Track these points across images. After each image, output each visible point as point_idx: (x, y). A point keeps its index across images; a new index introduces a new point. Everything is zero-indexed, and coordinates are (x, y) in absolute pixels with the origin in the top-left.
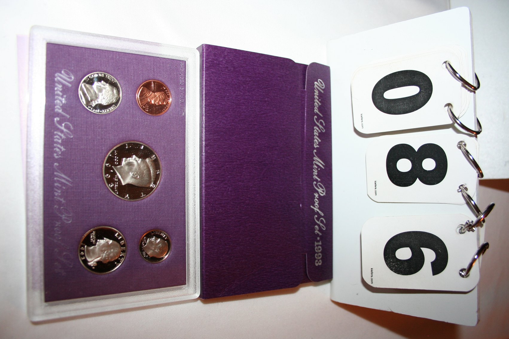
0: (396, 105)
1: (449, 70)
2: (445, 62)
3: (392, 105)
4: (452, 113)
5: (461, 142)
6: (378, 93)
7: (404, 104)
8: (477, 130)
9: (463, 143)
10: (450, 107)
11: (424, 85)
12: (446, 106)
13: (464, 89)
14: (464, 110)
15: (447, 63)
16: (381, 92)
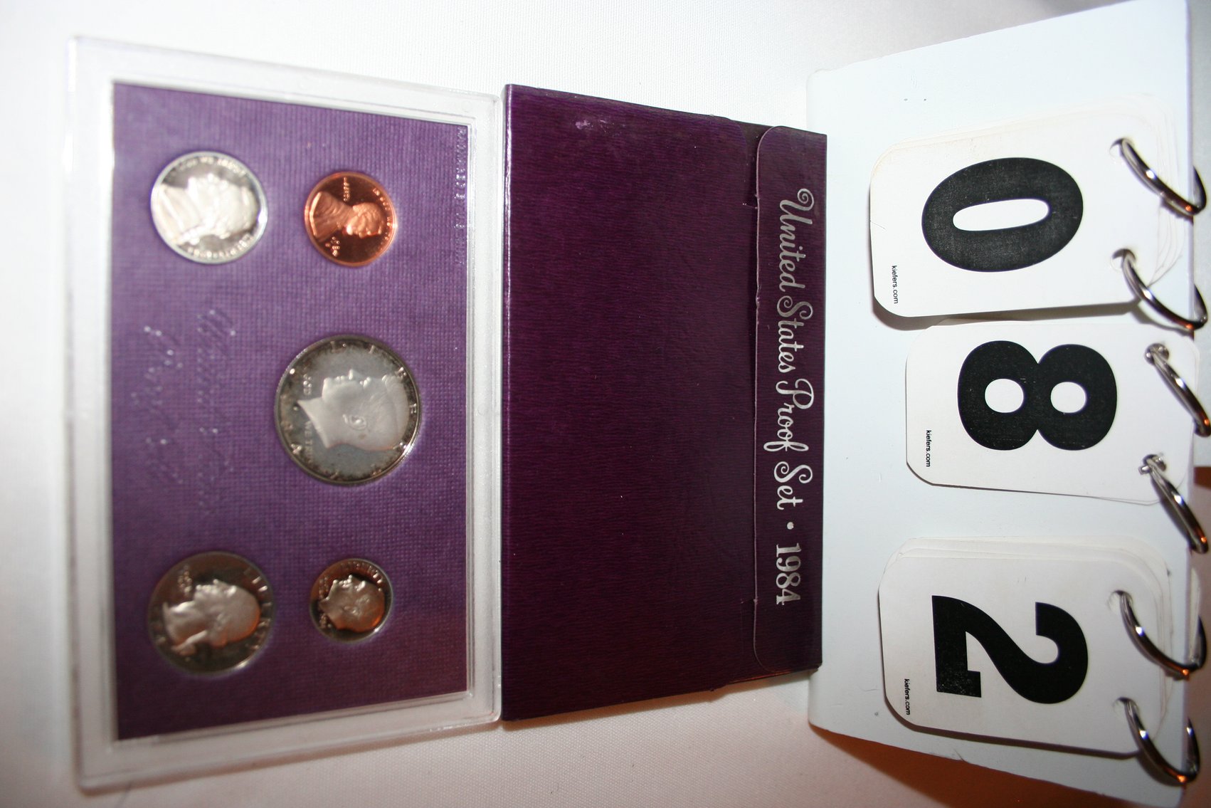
0: (986, 246)
1: (1128, 163)
2: (1119, 142)
3: (976, 246)
4: (1133, 272)
5: (1156, 346)
6: (939, 214)
7: (1007, 245)
8: (1195, 318)
9: (1160, 348)
10: (1128, 257)
11: (1061, 198)
12: (1117, 254)
13: (1166, 212)
14: (1163, 266)
15: (1124, 143)
16: (946, 212)
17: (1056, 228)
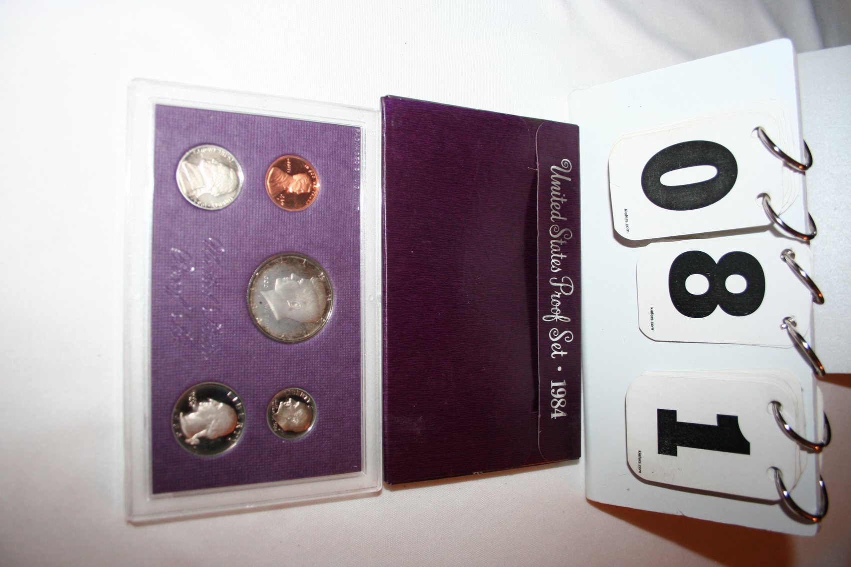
0: (680, 195)
1: (762, 142)
2: (757, 129)
3: (674, 195)
4: (770, 207)
5: (787, 250)
6: (651, 176)
7: (694, 193)
8: (809, 232)
9: (789, 253)
10: (766, 198)
11: (724, 164)
12: (759, 196)
13: (786, 169)
14: (787, 202)
15: (759, 129)
16: (655, 175)
17: (722, 182)
